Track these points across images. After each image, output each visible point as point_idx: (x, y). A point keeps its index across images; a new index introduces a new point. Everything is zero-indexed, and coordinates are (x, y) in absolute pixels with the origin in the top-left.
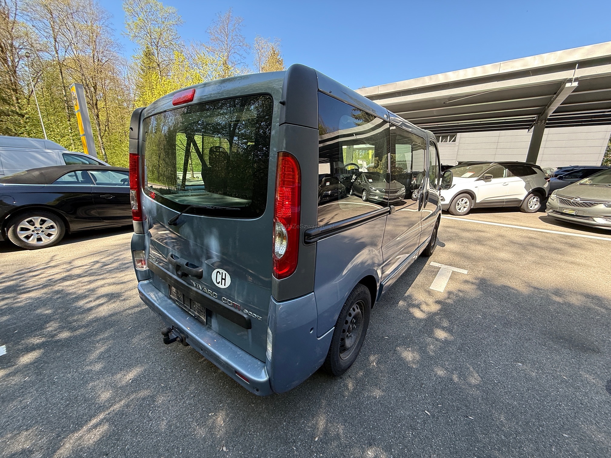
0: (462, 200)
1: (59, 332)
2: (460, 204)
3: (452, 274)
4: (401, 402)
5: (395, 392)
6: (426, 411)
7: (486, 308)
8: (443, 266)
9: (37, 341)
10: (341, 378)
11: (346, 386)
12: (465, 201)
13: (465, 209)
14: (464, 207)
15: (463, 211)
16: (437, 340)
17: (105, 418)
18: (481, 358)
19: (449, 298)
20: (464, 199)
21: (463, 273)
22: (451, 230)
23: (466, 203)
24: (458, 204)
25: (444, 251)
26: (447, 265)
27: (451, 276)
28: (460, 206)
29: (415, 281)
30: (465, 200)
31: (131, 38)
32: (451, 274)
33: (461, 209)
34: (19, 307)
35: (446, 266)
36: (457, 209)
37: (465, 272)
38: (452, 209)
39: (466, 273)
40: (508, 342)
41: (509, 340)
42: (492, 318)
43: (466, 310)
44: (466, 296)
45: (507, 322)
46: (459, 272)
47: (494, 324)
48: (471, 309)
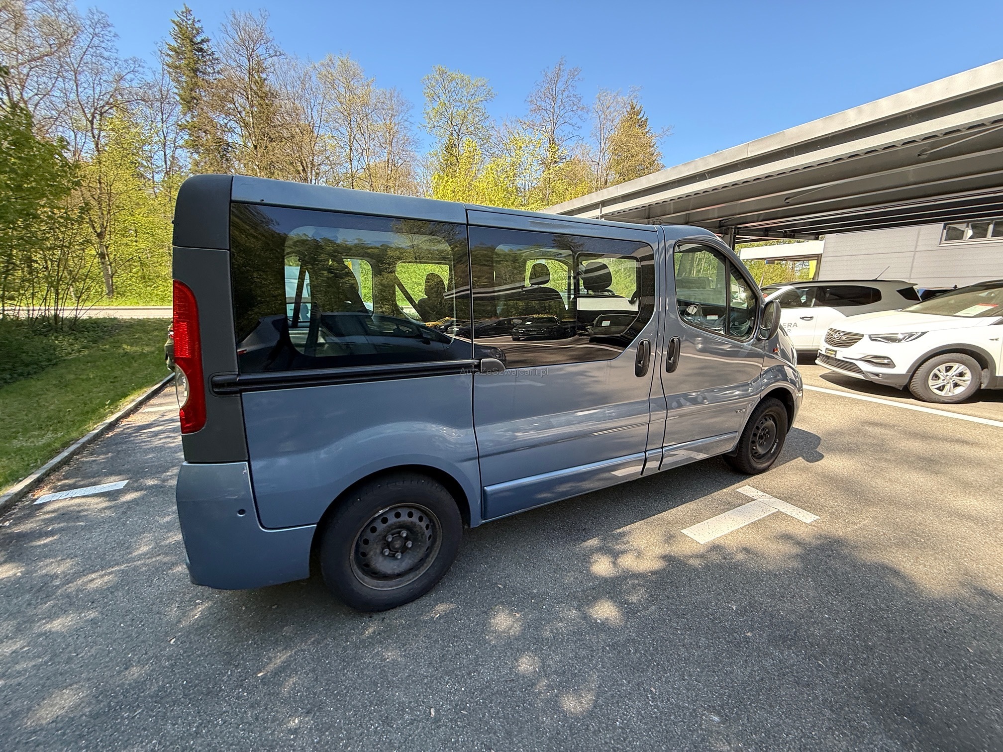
0: (948, 369)
1: (171, 479)
2: (942, 378)
3: (769, 516)
4: (413, 681)
5: (421, 664)
6: (432, 711)
7: (772, 596)
8: (767, 498)
9: (150, 482)
10: (370, 617)
11: (365, 629)
12: (959, 371)
13: (959, 390)
14: (956, 385)
15: (950, 394)
16: (585, 617)
17: (123, 570)
18: (640, 677)
19: (702, 556)
20: (956, 366)
21: (801, 518)
22: (878, 431)
23: (961, 375)
24: (936, 377)
25: (805, 470)
26: (776, 497)
27: (758, 520)
28: (940, 381)
29: (665, 513)
30: (957, 368)
31: (428, 129)
32: (766, 515)
33: (947, 387)
34: (170, 448)
35: (774, 499)
36: (932, 388)
37: (808, 517)
38: (916, 386)
39: (808, 522)
40: (741, 671)
41: (749, 670)
42: (762, 619)
43: (714, 588)
44: (750, 563)
45: (789, 637)
46: (792, 515)
47: (752, 629)
48: (731, 589)
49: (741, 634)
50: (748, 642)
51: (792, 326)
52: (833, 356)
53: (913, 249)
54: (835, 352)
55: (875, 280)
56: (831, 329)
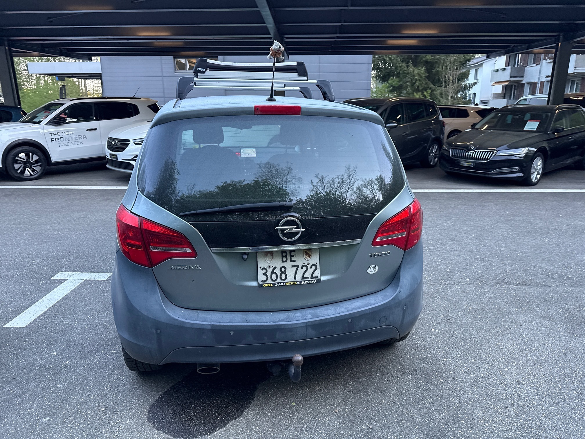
3: (78, 286)
21: (101, 278)
35: (82, 274)
37: (104, 276)
39: (106, 279)
40: (63, 385)
41: (68, 381)
42: (76, 349)
43: (38, 350)
44: (66, 321)
45: (94, 349)
46: (95, 279)
47: (69, 358)
48: (52, 344)
49: (61, 365)
50: (66, 367)
51: (82, 138)
52: (115, 159)
53: (160, 74)
54: (116, 156)
55: (133, 98)
56: (109, 138)
